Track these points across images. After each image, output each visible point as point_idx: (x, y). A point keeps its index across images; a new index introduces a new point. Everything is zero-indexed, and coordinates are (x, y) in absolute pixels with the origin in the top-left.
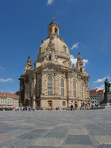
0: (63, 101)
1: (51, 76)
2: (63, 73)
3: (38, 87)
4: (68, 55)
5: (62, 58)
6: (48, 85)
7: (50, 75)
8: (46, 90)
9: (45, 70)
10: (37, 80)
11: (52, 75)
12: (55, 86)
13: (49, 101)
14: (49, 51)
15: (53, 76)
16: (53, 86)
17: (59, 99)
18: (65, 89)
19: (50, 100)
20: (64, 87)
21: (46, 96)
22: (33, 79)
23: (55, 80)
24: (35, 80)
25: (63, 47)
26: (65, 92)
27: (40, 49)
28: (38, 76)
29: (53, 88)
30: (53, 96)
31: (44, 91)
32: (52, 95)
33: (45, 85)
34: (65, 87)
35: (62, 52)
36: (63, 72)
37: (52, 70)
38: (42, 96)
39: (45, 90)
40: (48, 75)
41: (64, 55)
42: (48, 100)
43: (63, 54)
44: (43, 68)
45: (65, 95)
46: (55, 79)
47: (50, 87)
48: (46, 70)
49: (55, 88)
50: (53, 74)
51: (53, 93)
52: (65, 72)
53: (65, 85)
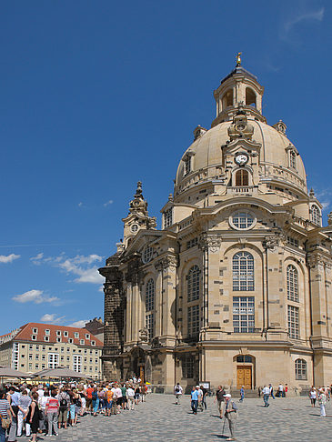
0: (297, 357)
1: (246, 253)
2: (293, 242)
3: (185, 299)
4: (302, 181)
5: (282, 190)
6: (235, 289)
7: (244, 245)
8: (226, 309)
9: (222, 226)
10: (180, 269)
11: (252, 247)
12: (265, 293)
13: (239, 359)
14: (237, 154)
15: (258, 251)
16: (257, 293)
17: (287, 348)
18: (302, 310)
19: (245, 352)
20: (297, 301)
21: (225, 337)
22: (162, 265)
23: (266, 271)
24: (172, 271)
25: (286, 150)
26: (302, 323)
27: (188, 160)
28: (184, 256)
29: (258, 301)
30: (257, 337)
31: (217, 312)
32: (253, 330)
33: (221, 287)
34: (301, 300)
35: (280, 169)
36: (296, 242)
37: (256, 225)
38: (207, 336)
39: (221, 309)
40: (234, 247)
41: (291, 181)
42: (237, 353)
43: (284, 175)
44: (214, 220)
45: (304, 333)
46: (265, 263)
47: (244, 298)
48: (227, 228)
49: (266, 303)
50: (258, 244)
51: (259, 324)
52: (304, 240)
53: (301, 293)
